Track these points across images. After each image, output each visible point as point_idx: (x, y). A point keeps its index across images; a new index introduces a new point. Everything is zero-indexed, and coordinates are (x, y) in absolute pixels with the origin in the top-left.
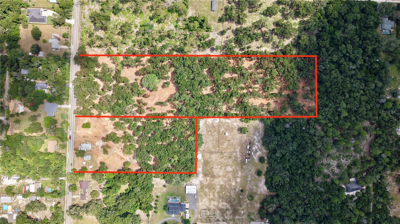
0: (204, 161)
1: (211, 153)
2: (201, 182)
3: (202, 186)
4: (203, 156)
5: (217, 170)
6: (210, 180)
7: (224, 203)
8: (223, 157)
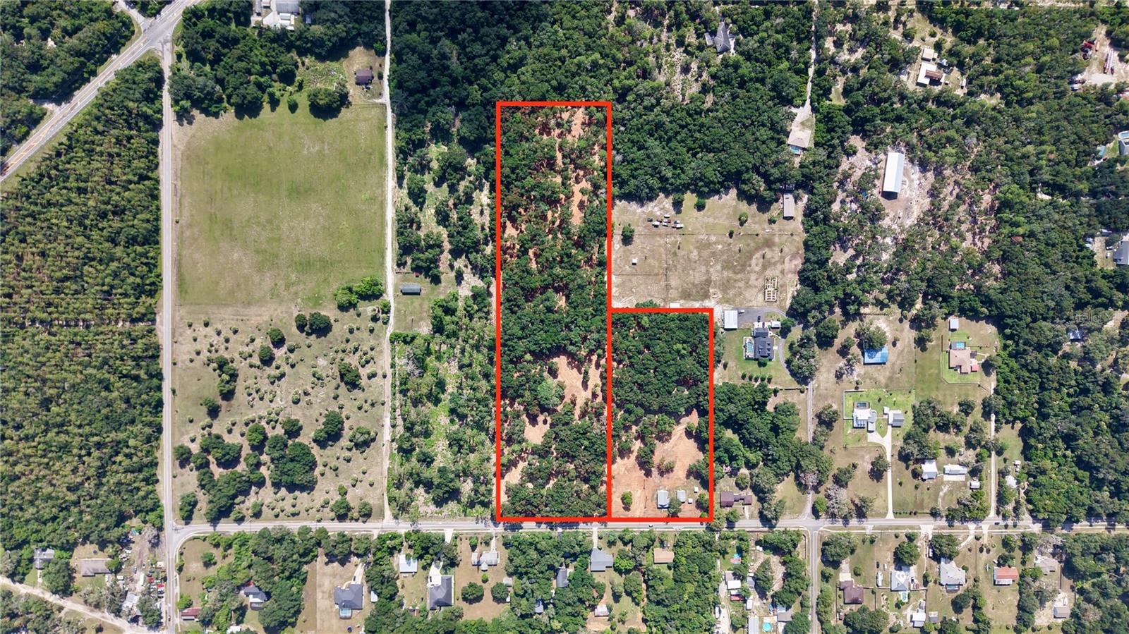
0: (681, 298)
1: (668, 287)
2: (718, 303)
3: (725, 300)
4: (674, 300)
5: (697, 275)
6: (715, 287)
7: (753, 261)
8: (675, 266)
